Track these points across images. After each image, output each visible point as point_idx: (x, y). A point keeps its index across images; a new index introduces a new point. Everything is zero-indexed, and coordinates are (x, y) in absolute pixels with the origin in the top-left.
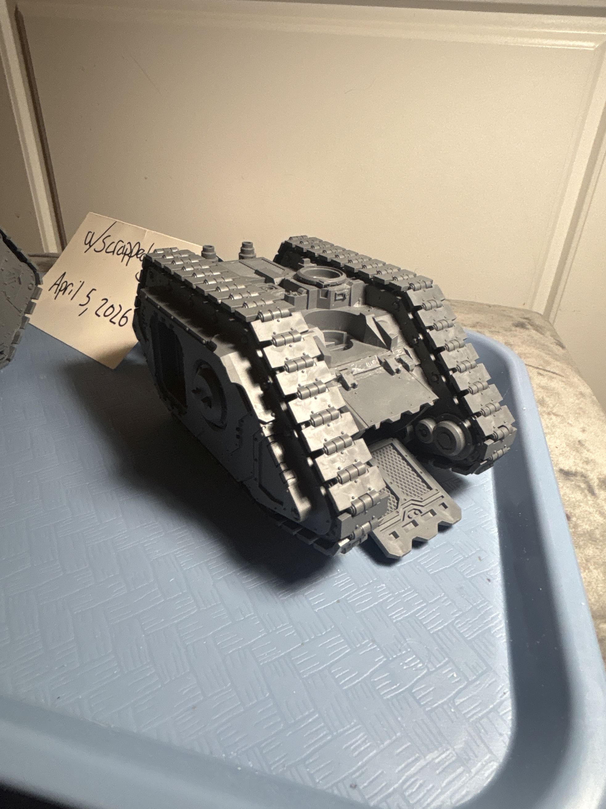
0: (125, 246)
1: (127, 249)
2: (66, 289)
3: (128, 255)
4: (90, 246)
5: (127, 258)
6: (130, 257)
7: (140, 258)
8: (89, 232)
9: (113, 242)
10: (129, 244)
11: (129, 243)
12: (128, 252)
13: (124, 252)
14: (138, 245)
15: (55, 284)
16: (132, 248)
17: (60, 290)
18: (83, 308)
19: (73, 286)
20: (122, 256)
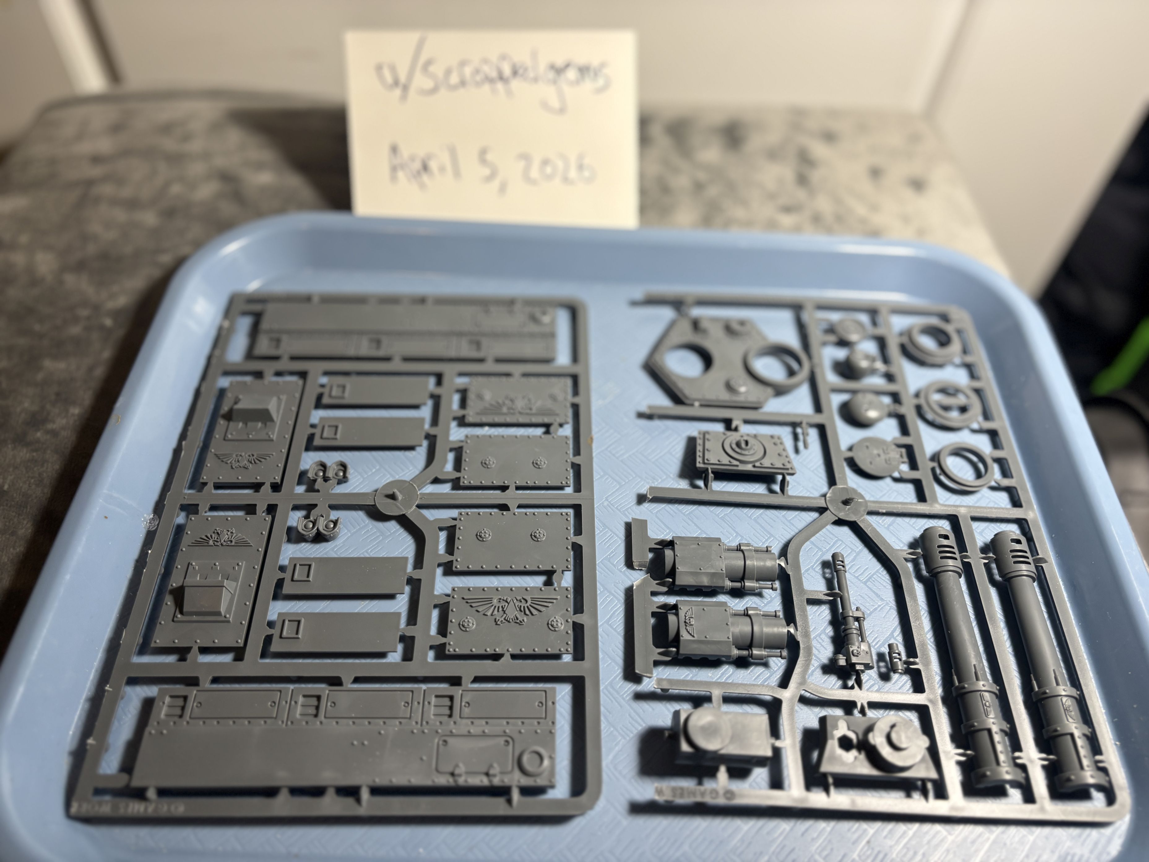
2: (425, 168)
4: (405, 88)
6: (505, 82)
9: (450, 69)
10: (486, 64)
11: (484, 61)
15: (394, 169)
16: (497, 66)
19: (434, 158)
20: (487, 85)
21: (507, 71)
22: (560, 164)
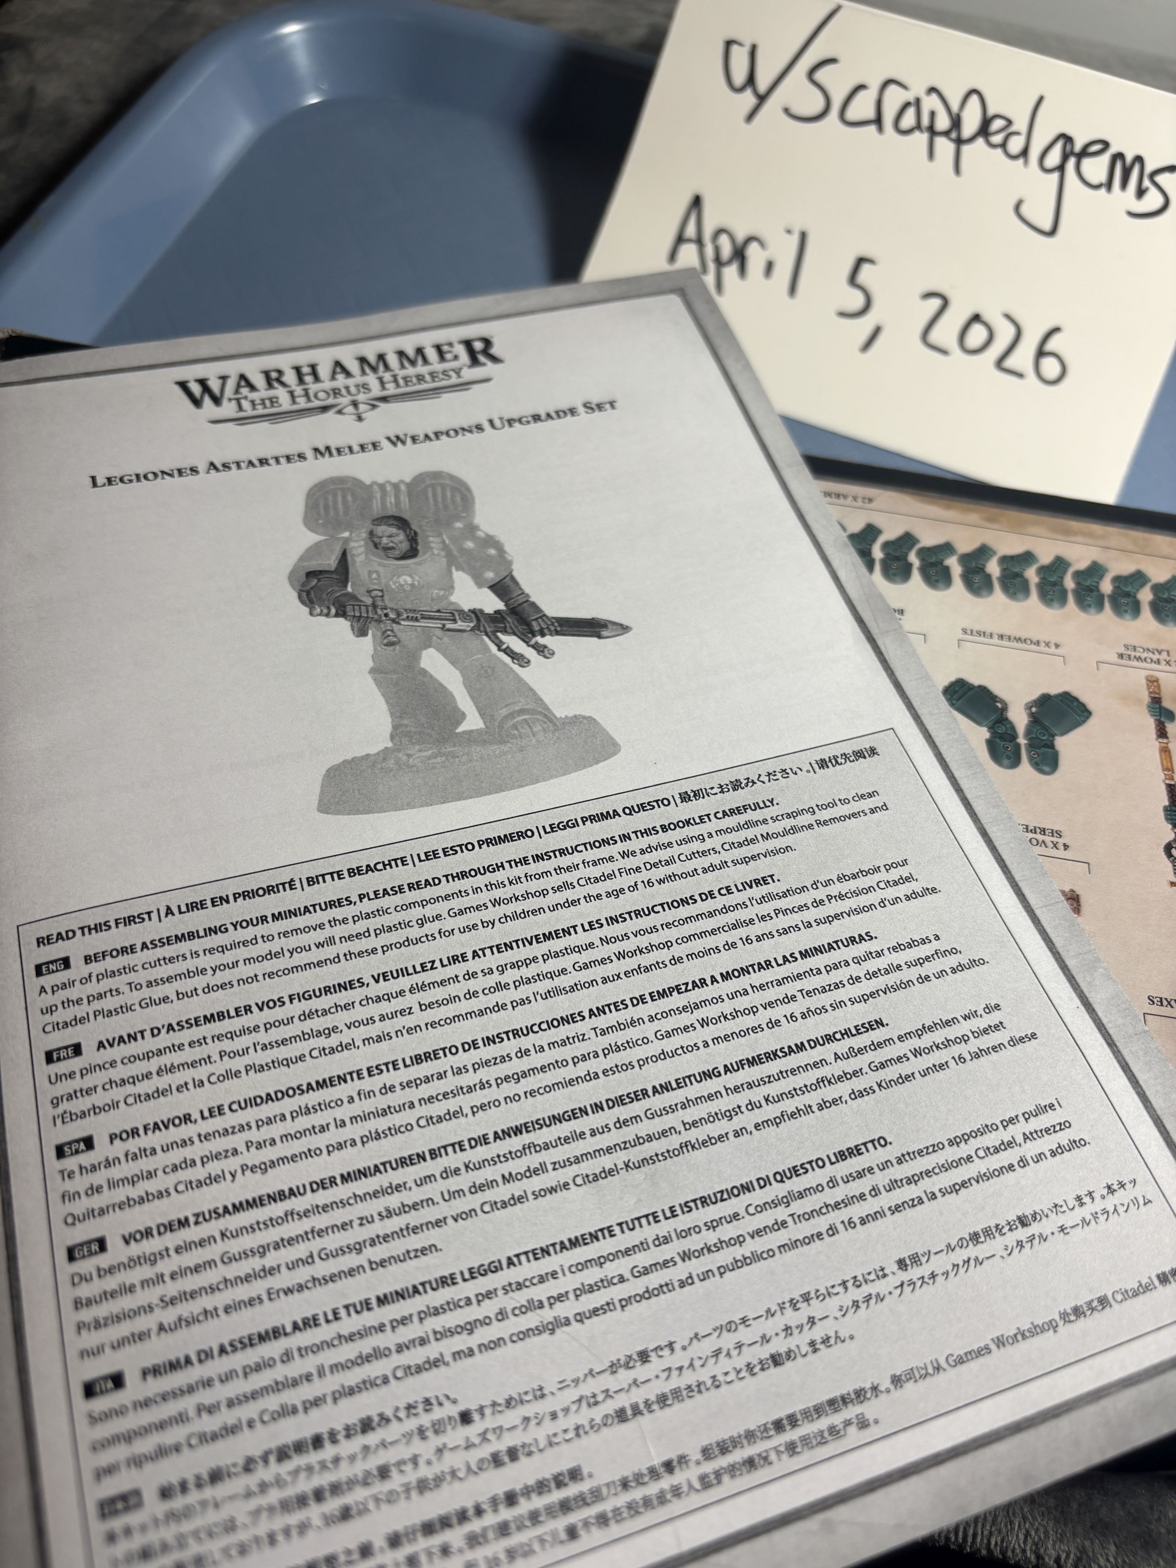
0: (918, 101)
1: (933, 114)
2: (740, 255)
3: (946, 134)
4: (762, 99)
5: (945, 147)
6: (959, 142)
7: (1003, 145)
8: (729, 44)
9: (861, 87)
10: (934, 96)
11: (932, 90)
12: (943, 122)
13: (925, 121)
14: (974, 99)
15: (680, 239)
16: (955, 108)
17: (719, 263)
18: (865, 325)
19: (762, 244)
20: (922, 138)
21: (971, 123)
22: (1005, 334)
